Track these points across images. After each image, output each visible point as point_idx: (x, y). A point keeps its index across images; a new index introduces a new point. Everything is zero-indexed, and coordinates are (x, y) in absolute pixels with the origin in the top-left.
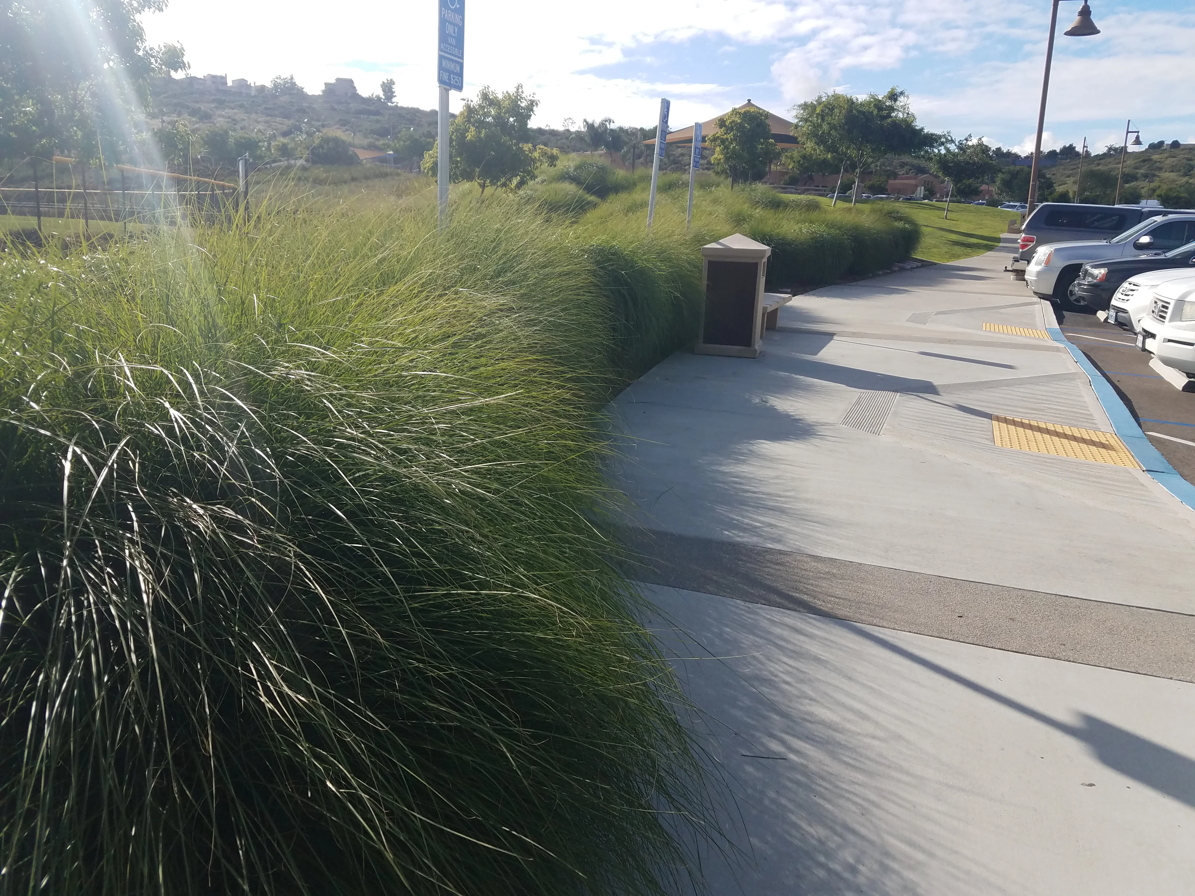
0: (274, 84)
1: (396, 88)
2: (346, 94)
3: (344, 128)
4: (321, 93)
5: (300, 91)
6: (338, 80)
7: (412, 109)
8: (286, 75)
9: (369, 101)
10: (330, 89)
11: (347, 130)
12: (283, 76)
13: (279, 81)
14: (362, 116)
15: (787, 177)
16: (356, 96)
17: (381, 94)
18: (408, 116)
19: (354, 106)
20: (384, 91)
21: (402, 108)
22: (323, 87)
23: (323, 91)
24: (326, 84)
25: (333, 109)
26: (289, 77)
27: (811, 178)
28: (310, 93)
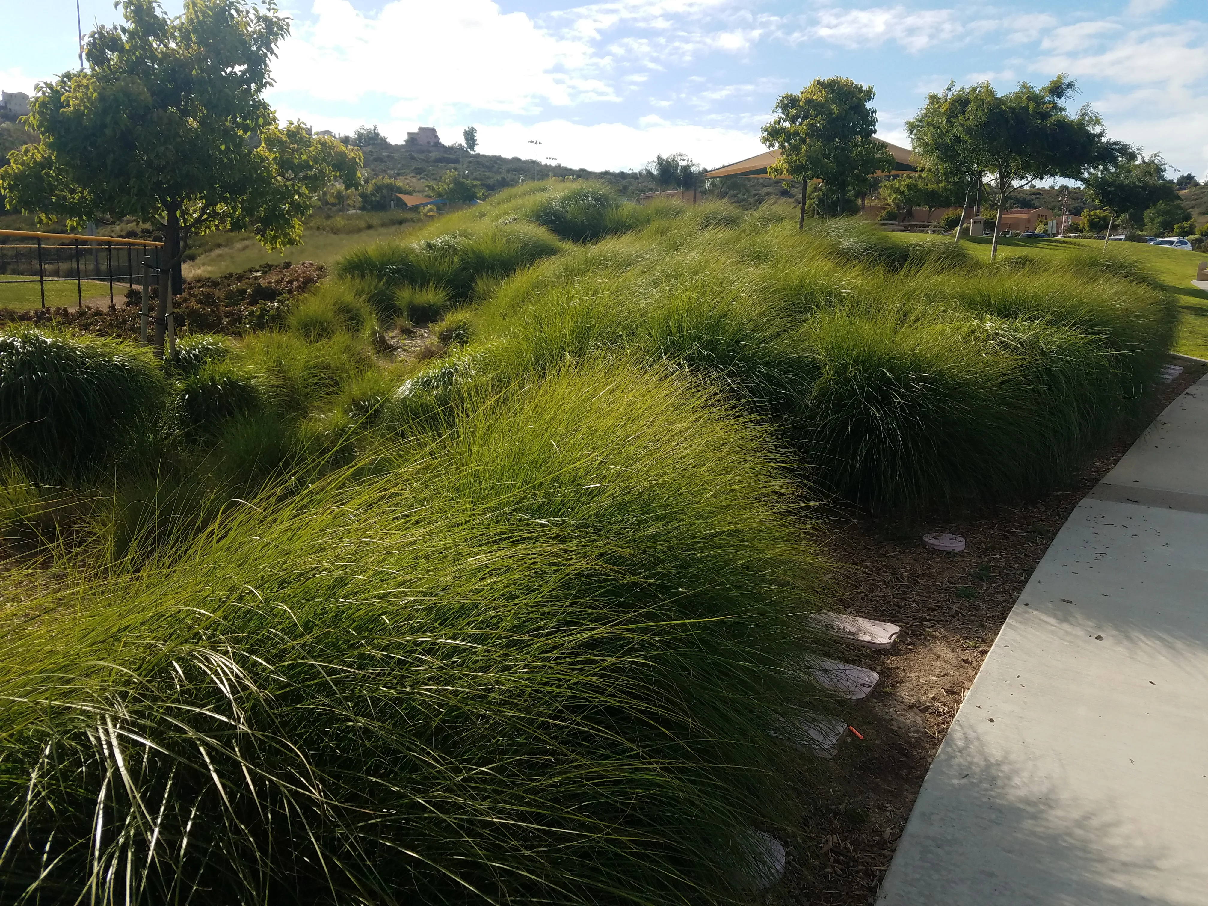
0: (358, 135)
1: (478, 136)
2: (429, 143)
3: (419, 177)
4: (404, 143)
5: (384, 141)
6: (421, 129)
7: (494, 157)
8: (369, 126)
9: (451, 149)
10: (412, 139)
11: (422, 178)
12: (367, 127)
13: (362, 131)
14: (440, 164)
15: (884, 213)
16: (438, 145)
17: (464, 144)
18: (487, 164)
19: (434, 155)
20: (466, 139)
21: (483, 156)
22: (406, 137)
23: (407, 141)
24: (409, 134)
25: (412, 158)
26: (373, 128)
27: (910, 213)
28: (393, 143)
